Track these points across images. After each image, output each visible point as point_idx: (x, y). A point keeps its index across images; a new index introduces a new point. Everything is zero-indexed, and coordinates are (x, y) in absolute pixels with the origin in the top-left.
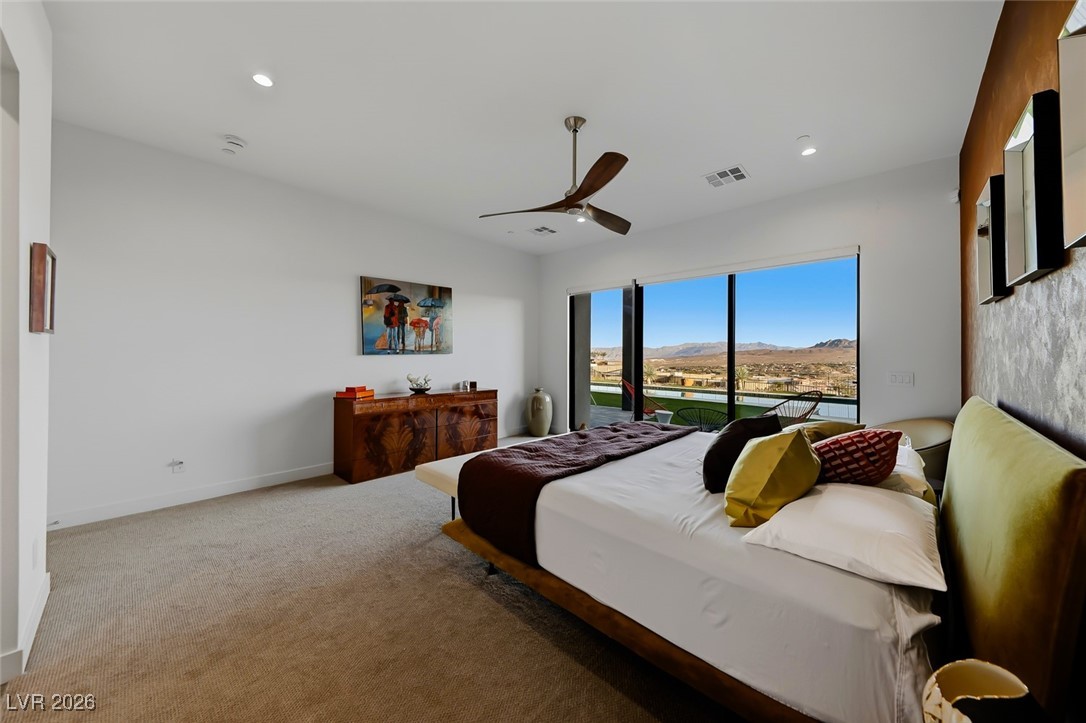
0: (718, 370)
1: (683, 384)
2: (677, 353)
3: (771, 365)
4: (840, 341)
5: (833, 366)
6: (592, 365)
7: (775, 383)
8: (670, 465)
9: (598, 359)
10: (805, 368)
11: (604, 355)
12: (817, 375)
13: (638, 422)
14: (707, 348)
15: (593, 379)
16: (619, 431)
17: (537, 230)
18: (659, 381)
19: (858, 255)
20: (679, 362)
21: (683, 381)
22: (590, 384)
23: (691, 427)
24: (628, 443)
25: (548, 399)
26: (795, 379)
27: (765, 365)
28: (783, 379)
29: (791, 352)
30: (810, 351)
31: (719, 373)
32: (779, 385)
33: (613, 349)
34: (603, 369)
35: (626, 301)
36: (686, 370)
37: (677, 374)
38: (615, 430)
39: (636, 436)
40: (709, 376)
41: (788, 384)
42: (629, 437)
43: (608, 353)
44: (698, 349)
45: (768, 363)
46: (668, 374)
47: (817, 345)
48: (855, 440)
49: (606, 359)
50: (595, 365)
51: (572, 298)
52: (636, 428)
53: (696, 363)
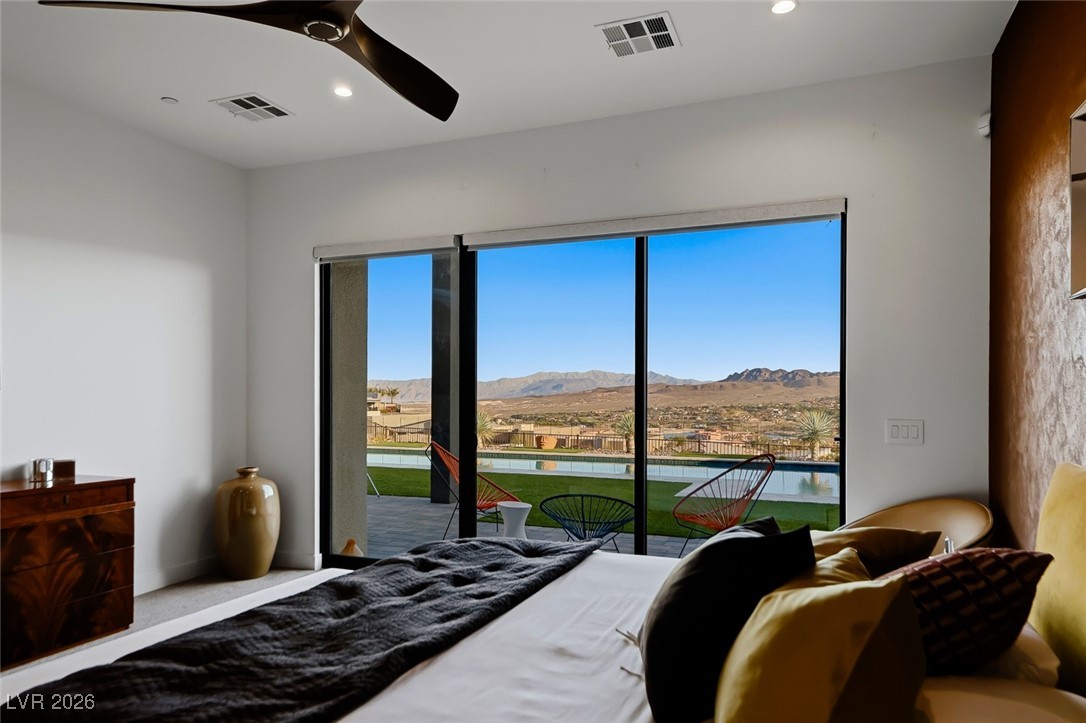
0: (590, 420)
1: (539, 446)
2: (524, 390)
3: (669, 409)
4: (759, 370)
5: (749, 409)
6: (370, 414)
7: (676, 439)
8: (561, 652)
9: (384, 401)
10: (715, 414)
11: (393, 393)
12: (731, 425)
13: (474, 541)
14: (573, 381)
15: (371, 441)
16: (437, 566)
17: (239, 102)
18: (496, 442)
19: (844, 216)
20: (527, 407)
21: (539, 439)
22: (366, 451)
23: (585, 544)
24: (455, 598)
25: (269, 491)
26: (701, 432)
27: (659, 410)
28: (687, 431)
29: (695, 387)
30: (720, 386)
31: (591, 425)
32: (680, 441)
33: (412, 382)
34: (392, 421)
35: (439, 281)
36: (538, 420)
37: (526, 427)
38: (424, 566)
39: (472, 578)
40: (576, 430)
41: (691, 438)
42: (458, 580)
43: (401, 390)
44: (557, 382)
45: (665, 404)
46: (510, 428)
47: (730, 378)
48: (958, 575)
49: (397, 400)
50: (378, 413)
51: (325, 271)
52: (472, 554)
53: (555, 407)
